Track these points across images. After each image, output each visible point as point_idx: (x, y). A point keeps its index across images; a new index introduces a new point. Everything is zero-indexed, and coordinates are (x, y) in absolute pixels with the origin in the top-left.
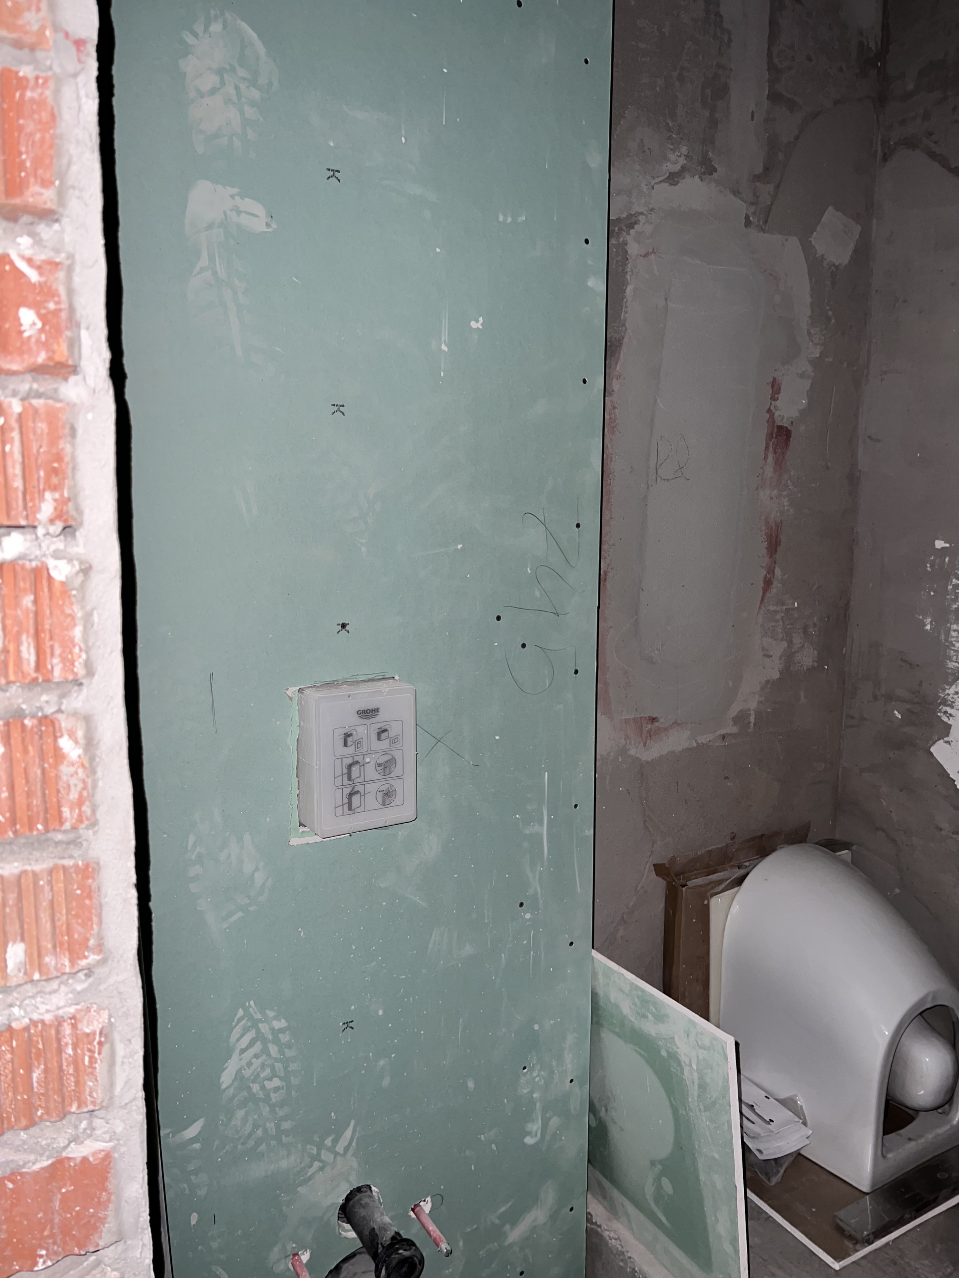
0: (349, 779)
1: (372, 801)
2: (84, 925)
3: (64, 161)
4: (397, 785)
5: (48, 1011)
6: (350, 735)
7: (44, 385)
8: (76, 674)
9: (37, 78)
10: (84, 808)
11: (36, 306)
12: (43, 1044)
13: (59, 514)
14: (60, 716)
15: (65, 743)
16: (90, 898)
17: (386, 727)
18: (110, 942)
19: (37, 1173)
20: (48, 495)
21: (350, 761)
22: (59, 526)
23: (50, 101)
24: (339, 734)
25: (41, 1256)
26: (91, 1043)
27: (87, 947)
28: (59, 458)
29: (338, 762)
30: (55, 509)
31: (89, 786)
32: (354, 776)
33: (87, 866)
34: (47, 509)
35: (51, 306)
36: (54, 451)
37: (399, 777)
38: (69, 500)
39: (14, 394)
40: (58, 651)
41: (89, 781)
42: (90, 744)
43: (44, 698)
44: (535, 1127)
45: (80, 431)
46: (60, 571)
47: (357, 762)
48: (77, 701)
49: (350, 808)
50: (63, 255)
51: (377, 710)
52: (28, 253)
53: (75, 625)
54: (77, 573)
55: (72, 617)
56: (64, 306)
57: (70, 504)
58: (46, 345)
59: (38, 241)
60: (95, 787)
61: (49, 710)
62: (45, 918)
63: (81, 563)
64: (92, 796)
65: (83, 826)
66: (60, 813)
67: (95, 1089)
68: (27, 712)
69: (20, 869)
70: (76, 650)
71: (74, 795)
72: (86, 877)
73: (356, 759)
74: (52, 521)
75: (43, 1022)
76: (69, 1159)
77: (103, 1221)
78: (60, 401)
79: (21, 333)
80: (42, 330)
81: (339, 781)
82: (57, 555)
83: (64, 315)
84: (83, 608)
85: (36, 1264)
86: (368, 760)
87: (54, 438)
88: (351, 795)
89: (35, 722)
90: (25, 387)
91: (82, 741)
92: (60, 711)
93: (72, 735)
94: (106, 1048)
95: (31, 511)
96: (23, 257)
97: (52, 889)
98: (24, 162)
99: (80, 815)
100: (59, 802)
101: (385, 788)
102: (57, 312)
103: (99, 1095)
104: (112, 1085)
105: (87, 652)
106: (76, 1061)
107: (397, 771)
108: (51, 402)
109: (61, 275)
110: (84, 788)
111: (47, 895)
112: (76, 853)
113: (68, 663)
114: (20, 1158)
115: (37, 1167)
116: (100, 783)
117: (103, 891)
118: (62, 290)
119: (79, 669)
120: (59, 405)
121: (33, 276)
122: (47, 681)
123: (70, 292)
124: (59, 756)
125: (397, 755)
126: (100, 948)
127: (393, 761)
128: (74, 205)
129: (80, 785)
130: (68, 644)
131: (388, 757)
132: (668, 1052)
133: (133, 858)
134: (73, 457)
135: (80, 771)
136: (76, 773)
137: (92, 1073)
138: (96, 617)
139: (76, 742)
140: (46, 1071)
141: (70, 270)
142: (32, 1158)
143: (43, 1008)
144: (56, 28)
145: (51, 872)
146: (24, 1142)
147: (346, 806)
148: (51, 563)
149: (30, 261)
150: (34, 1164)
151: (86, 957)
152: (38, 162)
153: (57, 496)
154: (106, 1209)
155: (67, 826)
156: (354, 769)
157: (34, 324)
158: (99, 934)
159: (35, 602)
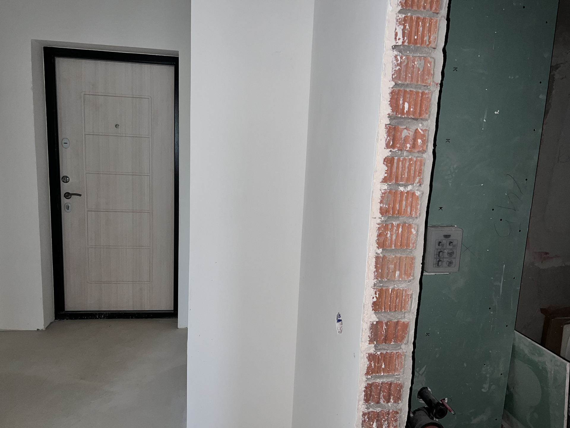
0: (439, 256)
1: (445, 264)
2: (411, 270)
3: (431, 109)
4: (454, 261)
5: (401, 287)
6: (441, 242)
7: (420, 155)
8: (417, 216)
9: (428, 92)
10: (414, 245)
11: (421, 139)
12: (399, 294)
13: (419, 182)
14: (413, 224)
15: (413, 230)
16: (413, 264)
17: (452, 242)
18: (415, 275)
19: (395, 322)
20: (418, 178)
21: (439, 250)
22: (419, 184)
23: (430, 97)
24: (438, 241)
25: (393, 341)
26: (409, 296)
27: (411, 275)
28: (421, 170)
29: (436, 250)
30: (419, 180)
31: (416, 240)
32: (440, 255)
33: (413, 257)
34: (417, 180)
35: (424, 139)
36: (420, 168)
37: (455, 258)
38: (422, 179)
39: (415, 157)
40: (414, 210)
41: (416, 239)
42: (417, 231)
43: (410, 220)
44: (486, 386)
45: (426, 164)
46: (418, 193)
47: (442, 251)
48: (417, 221)
49: (438, 265)
50: (428, 128)
51: (450, 236)
52: (422, 128)
53: (419, 205)
54: (421, 194)
55: (418, 203)
56: (427, 138)
57: (422, 180)
58: (422, 147)
59: (423, 125)
60: (417, 240)
61: (411, 223)
62: (404, 266)
63: (422, 192)
64: (416, 242)
65: (414, 249)
66: (409, 245)
67: (408, 306)
68: (407, 223)
69: (400, 256)
70: (418, 210)
71: (413, 242)
72: (412, 260)
73: (442, 250)
74: (418, 183)
75: (400, 289)
76: (401, 321)
77: (405, 337)
78: (423, 158)
79: (418, 144)
80: (422, 144)
81: (436, 256)
82: (417, 190)
83: (426, 140)
84: (421, 202)
85: (391, 342)
86: (445, 251)
87: (421, 165)
88: (439, 261)
89: (408, 225)
90: (416, 155)
91: (416, 230)
92: (413, 223)
93: (414, 228)
94: (411, 298)
95: (414, 181)
96: (420, 129)
97: (406, 261)
98: (424, 110)
99: (413, 246)
100: (409, 243)
101: (449, 261)
102: (425, 140)
103: (409, 308)
104: (411, 307)
105: (420, 211)
106: (405, 300)
107: (454, 256)
108: (421, 158)
109: (427, 132)
110: (415, 240)
111: (405, 262)
112: (411, 254)
113: (416, 213)
114: (392, 318)
115: (395, 321)
116: (418, 240)
117: (415, 263)
118: (427, 135)
119: (418, 214)
120: (423, 159)
121: (422, 133)
122: (411, 216)
123: (428, 135)
124: (411, 232)
125: (455, 251)
126: (413, 276)
127: (453, 253)
128: (431, 117)
129: (414, 240)
130: (416, 209)
131: (452, 251)
132: (542, 368)
133: (422, 257)
134: (424, 170)
135: (415, 236)
136: (414, 237)
137: (408, 303)
138: (423, 204)
139: (415, 230)
140: (399, 300)
141: (429, 131)
142: (394, 319)
143: (400, 287)
144: (433, 82)
145: (406, 257)
146: (392, 315)
147: (437, 265)
148: (416, 192)
149: (422, 130)
150: (394, 320)
151: (410, 277)
152: (426, 110)
153: (419, 178)
154: (406, 335)
155: (410, 248)
156: (441, 253)
157: (421, 142)
158: (413, 273)
159: (412, 200)
